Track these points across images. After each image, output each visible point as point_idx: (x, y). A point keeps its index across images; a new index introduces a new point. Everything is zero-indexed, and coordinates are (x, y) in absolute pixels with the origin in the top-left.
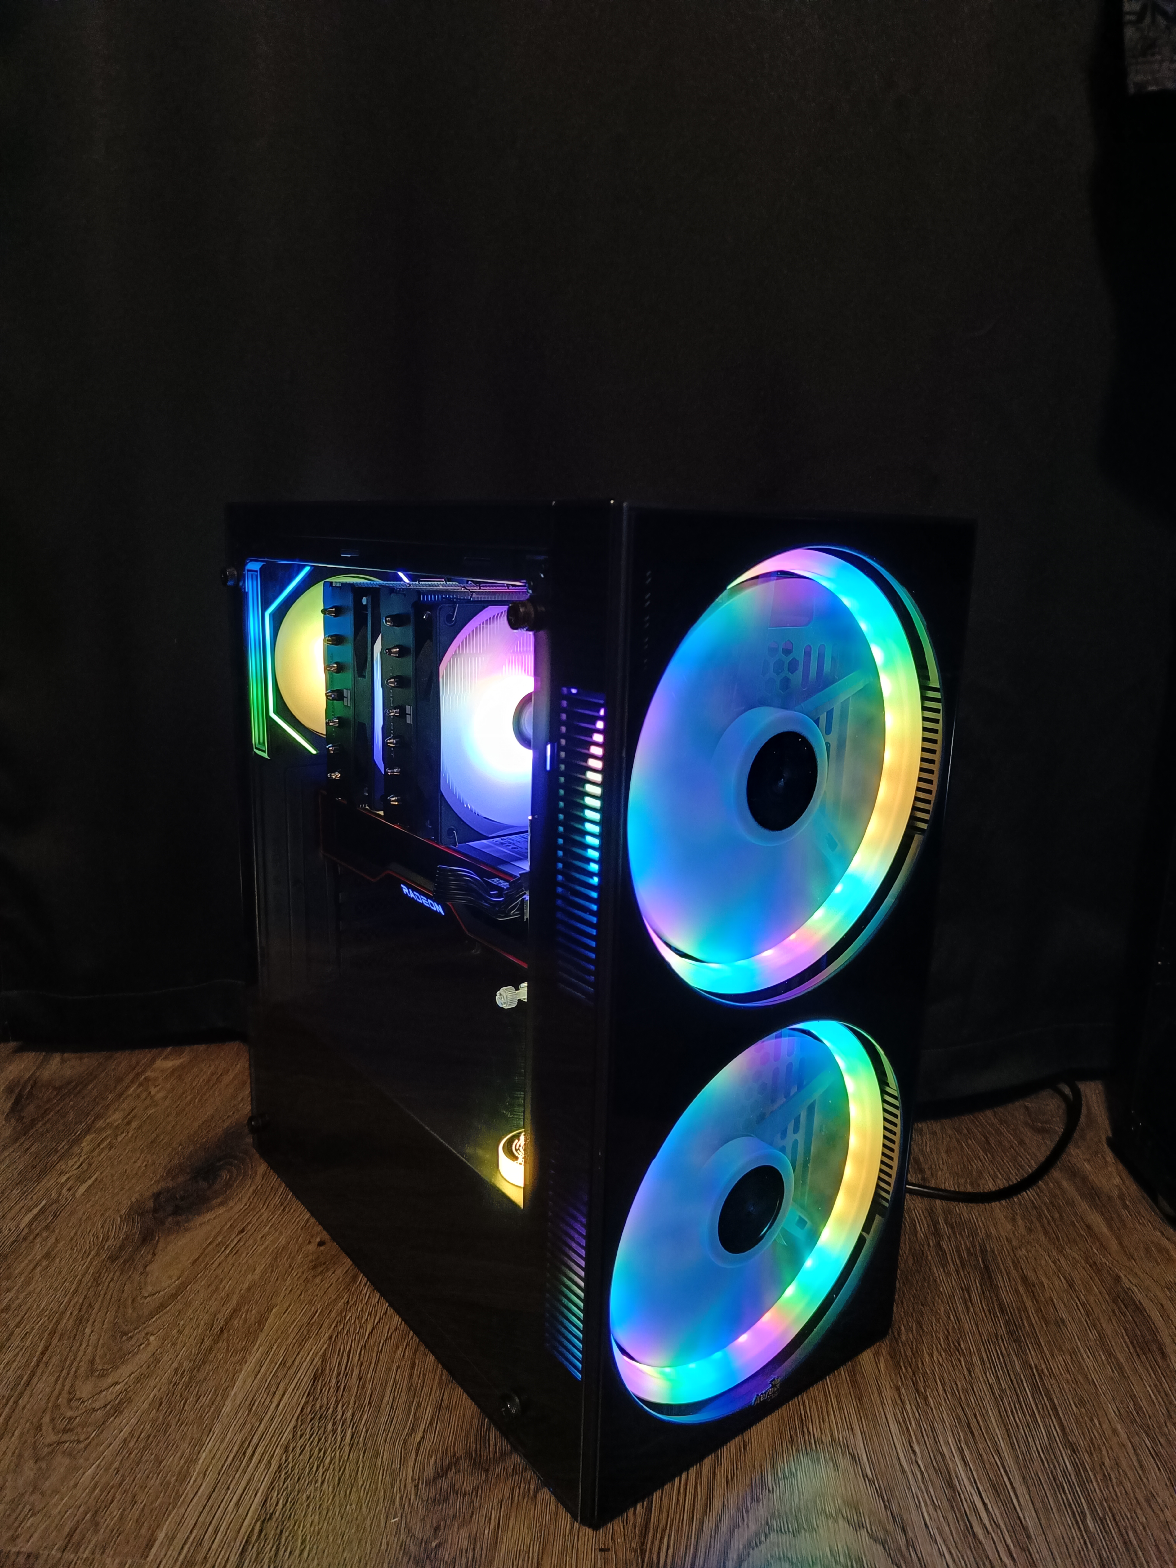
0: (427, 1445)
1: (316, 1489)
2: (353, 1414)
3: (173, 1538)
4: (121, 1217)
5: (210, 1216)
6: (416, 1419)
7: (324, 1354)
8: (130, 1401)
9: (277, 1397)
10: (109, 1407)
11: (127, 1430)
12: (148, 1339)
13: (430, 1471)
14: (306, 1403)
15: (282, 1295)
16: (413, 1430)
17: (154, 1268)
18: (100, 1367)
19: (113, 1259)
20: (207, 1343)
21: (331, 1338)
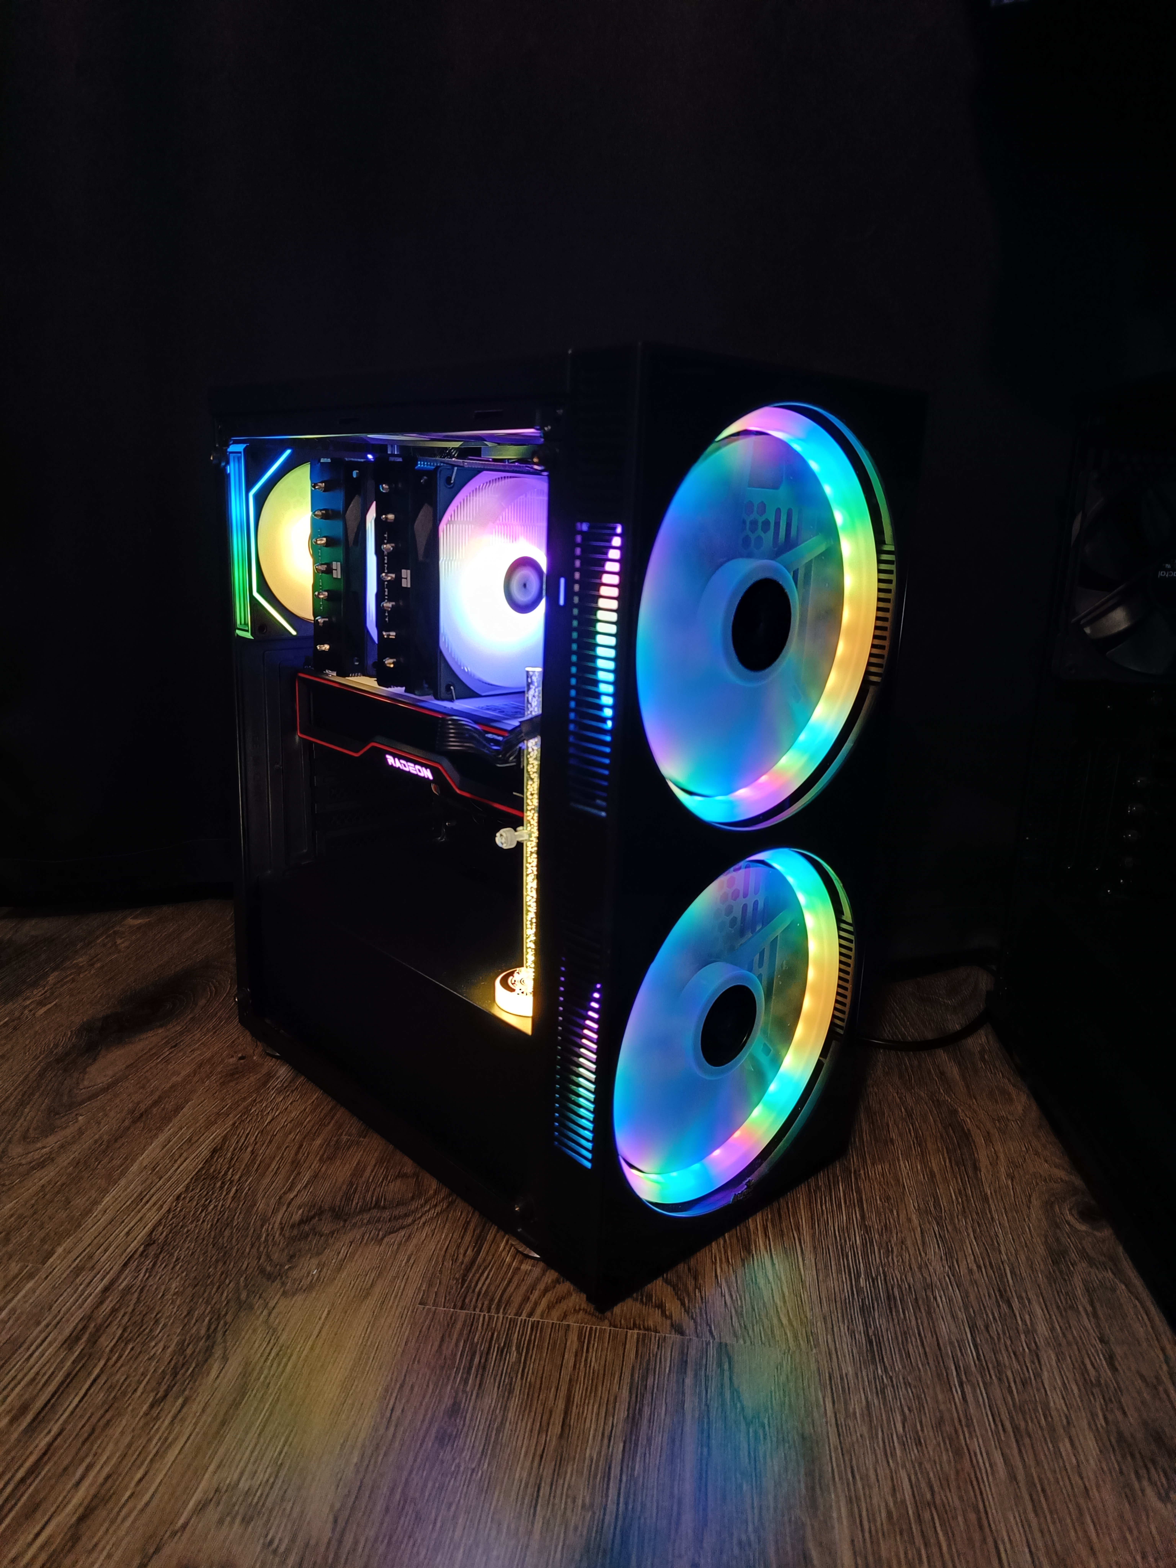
0: (298, 1201)
1: (196, 1226)
2: (240, 1178)
3: (69, 1252)
4: (72, 1032)
5: (150, 1034)
6: (293, 1183)
7: (226, 1135)
8: (53, 1160)
9: (179, 1162)
10: (34, 1163)
11: (46, 1179)
12: (77, 1119)
13: (297, 1217)
14: (202, 1168)
15: (199, 1093)
16: (290, 1189)
17: (93, 1070)
18: (32, 1136)
19: (58, 1061)
20: (127, 1123)
21: (234, 1124)
